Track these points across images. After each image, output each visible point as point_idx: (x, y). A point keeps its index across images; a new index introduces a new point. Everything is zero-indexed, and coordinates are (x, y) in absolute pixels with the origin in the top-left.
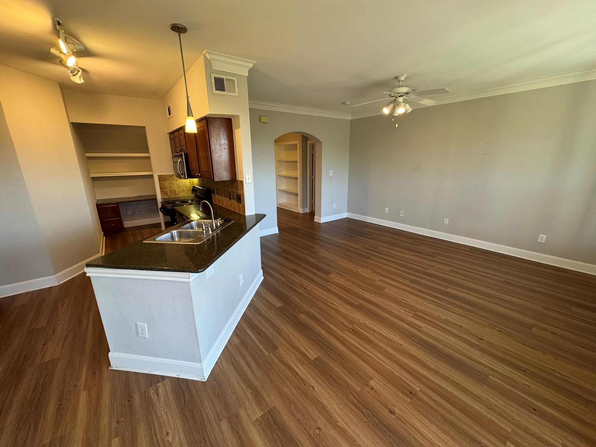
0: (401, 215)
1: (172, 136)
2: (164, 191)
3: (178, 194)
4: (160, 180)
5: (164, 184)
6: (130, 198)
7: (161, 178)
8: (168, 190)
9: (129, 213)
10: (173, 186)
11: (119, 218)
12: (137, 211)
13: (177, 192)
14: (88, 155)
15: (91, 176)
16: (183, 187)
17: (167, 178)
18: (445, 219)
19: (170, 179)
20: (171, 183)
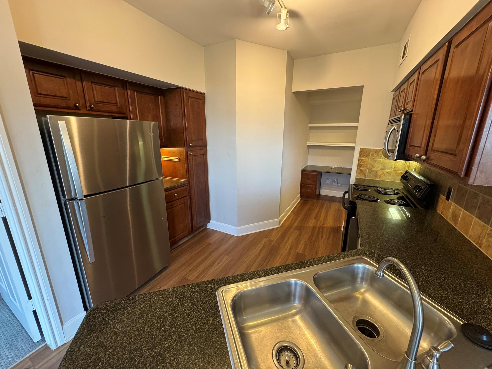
3: (380, 176)
4: (360, 155)
5: (365, 161)
6: (332, 168)
7: (363, 153)
8: (367, 169)
9: (328, 183)
11: (315, 186)
12: (335, 182)
13: (379, 174)
14: (310, 125)
15: (308, 144)
16: (391, 168)
17: (371, 153)
19: (374, 155)
20: (375, 161)
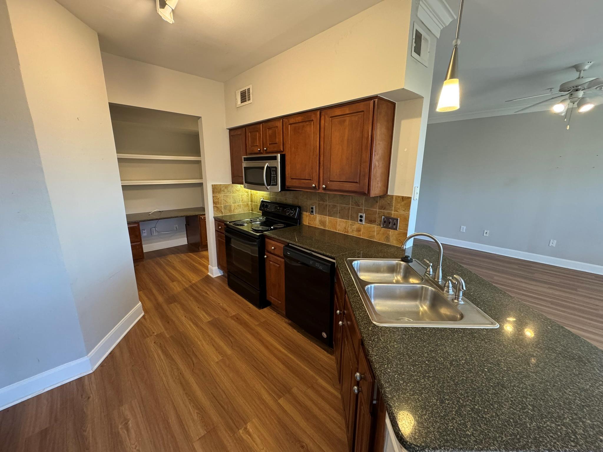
0: (485, 235)
1: (233, 133)
2: (217, 207)
3: (234, 210)
4: (213, 192)
5: (218, 197)
6: (149, 215)
7: (216, 189)
8: (222, 206)
9: (144, 235)
10: (228, 200)
11: (139, 243)
13: (232, 208)
16: (240, 201)
17: (222, 189)
18: (552, 240)
19: (226, 190)
20: (227, 196)
